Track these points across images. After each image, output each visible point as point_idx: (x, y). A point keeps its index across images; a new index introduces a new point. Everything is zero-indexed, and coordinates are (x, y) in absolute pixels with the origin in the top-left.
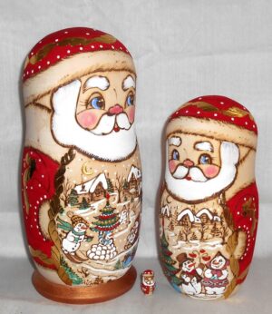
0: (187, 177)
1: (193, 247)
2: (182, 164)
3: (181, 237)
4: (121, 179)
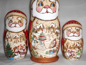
0: (15, 26)
1: (18, 44)
2: (13, 23)
4: (47, 26)
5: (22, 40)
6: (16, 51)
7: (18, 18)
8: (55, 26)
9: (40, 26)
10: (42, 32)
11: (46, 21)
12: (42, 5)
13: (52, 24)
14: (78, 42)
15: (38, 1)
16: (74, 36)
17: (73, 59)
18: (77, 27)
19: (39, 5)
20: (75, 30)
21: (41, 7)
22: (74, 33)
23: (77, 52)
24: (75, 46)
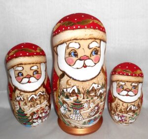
0: (29, 82)
1: (37, 108)
2: (25, 77)
3: (31, 106)
4: (85, 89)
5: (42, 101)
6: (34, 117)
7: (32, 68)
8: (98, 86)
9: (74, 90)
10: (77, 99)
11: (84, 83)
12: (76, 55)
13: (94, 85)
14: (133, 104)
15: (68, 48)
16: (127, 95)
17: (125, 124)
18: (133, 82)
19: (70, 54)
20: (130, 87)
21: (74, 58)
22: (128, 91)
23: (130, 117)
24: (128, 110)
